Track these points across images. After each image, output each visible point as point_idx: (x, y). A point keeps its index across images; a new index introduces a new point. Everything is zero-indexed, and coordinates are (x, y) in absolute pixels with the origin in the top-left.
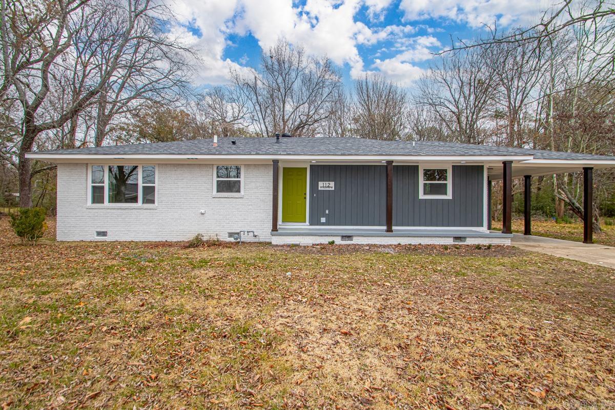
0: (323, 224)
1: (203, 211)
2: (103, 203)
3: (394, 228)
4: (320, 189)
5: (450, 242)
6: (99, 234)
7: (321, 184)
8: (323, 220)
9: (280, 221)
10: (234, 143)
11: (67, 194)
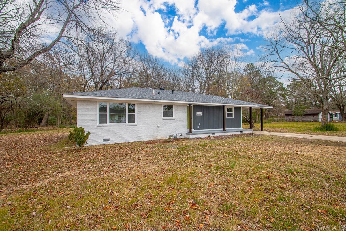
0: (198, 129)
1: (158, 126)
2: (107, 123)
3: (226, 129)
4: (197, 115)
5: (239, 133)
6: (105, 140)
7: (197, 113)
8: (198, 127)
9: (193, 129)
10: (159, 93)
11: (84, 119)
